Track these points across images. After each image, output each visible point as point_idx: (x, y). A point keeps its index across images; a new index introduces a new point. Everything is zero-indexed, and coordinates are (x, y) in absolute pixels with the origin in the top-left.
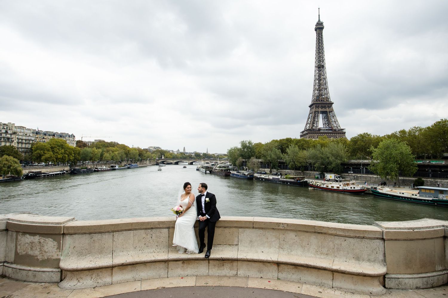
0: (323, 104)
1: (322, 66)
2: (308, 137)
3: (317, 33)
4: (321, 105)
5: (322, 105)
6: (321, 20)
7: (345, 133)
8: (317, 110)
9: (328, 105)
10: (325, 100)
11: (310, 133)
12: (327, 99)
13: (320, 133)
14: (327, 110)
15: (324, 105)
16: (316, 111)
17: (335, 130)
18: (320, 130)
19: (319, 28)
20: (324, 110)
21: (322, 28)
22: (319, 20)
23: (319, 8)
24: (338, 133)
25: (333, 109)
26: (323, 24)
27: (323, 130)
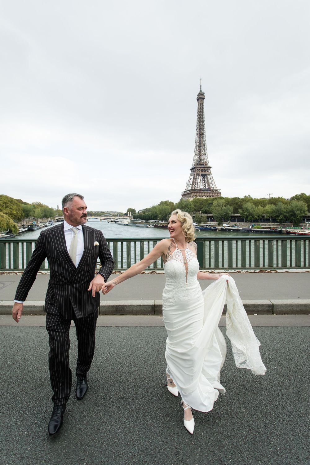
0: (203, 167)
1: (203, 133)
2: (192, 196)
3: (198, 103)
4: (201, 168)
5: (203, 169)
6: (203, 91)
7: (220, 193)
8: (198, 172)
9: (207, 169)
10: (205, 165)
11: (193, 193)
12: (206, 164)
13: (201, 193)
14: (207, 173)
15: (204, 169)
16: (197, 174)
17: (212, 191)
18: (200, 190)
19: (201, 98)
20: (203, 173)
21: (203, 99)
22: (201, 91)
23: (201, 79)
24: (216, 193)
25: (211, 172)
26: (204, 94)
27: (203, 190)
